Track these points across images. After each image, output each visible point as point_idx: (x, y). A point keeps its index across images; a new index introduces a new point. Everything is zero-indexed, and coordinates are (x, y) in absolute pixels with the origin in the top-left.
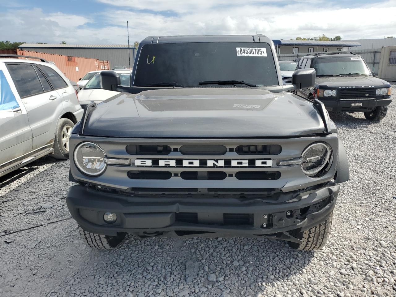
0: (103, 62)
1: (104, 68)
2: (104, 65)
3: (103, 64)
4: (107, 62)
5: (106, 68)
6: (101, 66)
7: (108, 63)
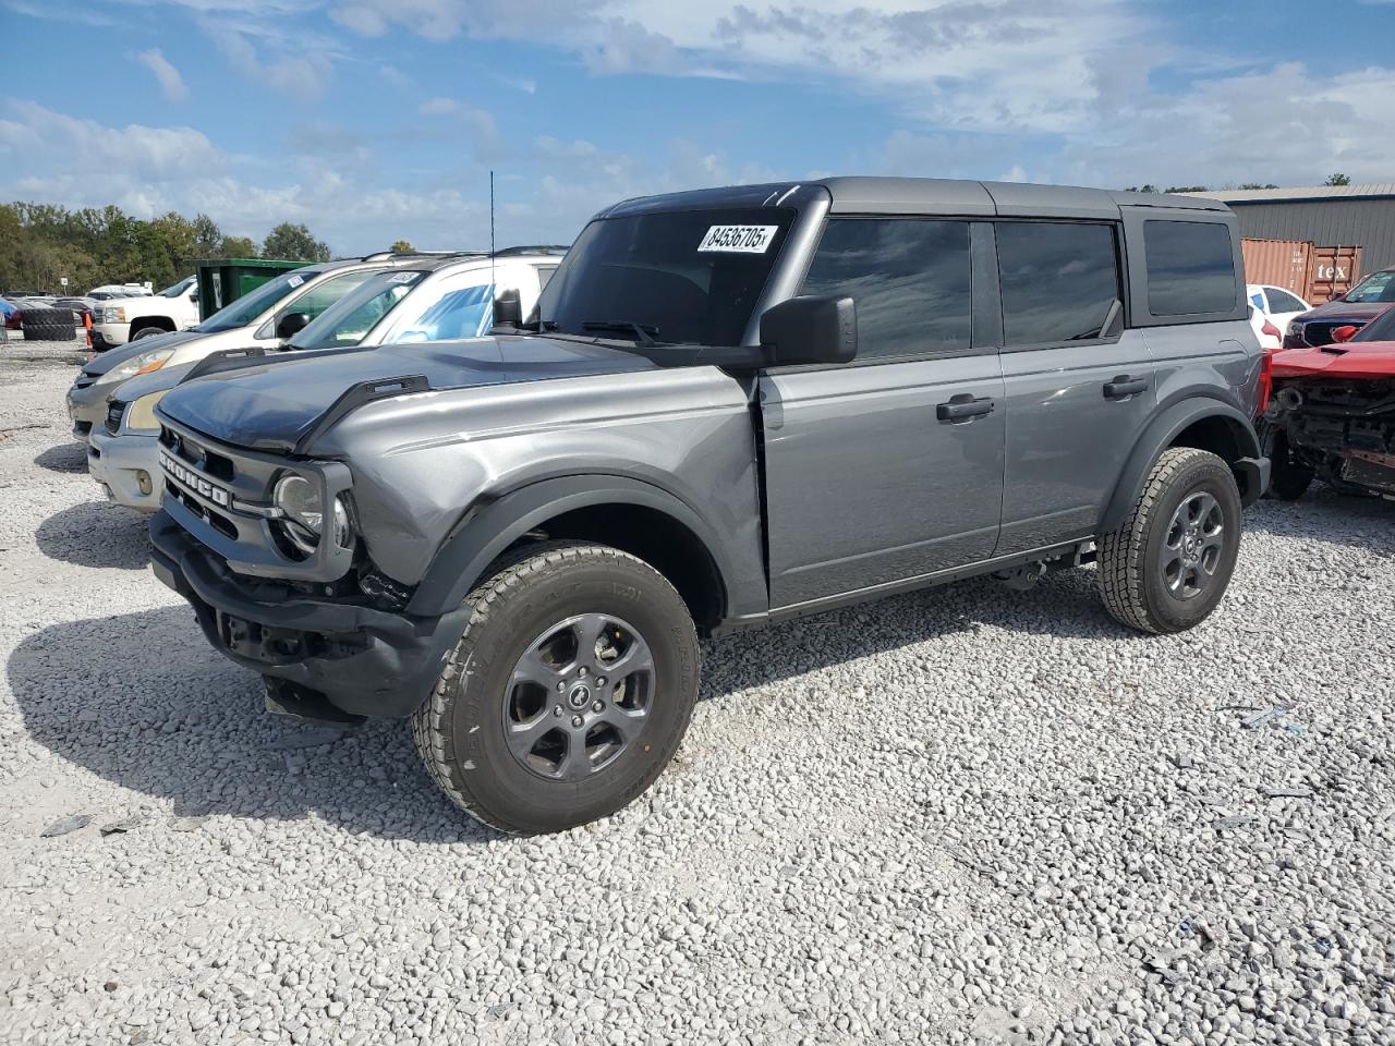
0: (1332, 251)
1: (1329, 277)
2: (1335, 262)
3: (1329, 258)
4: (1349, 251)
5: (1341, 274)
6: (1321, 268)
7: (1353, 255)
